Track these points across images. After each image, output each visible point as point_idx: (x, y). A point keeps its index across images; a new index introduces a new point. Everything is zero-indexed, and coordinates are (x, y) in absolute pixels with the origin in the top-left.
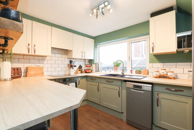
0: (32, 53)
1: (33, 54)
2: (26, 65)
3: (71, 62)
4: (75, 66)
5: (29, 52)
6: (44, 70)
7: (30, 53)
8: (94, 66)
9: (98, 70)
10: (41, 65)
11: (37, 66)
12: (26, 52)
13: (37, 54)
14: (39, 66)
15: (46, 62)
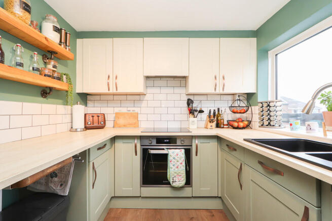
0: (113, 90)
1: (115, 91)
2: (117, 110)
3: (190, 102)
4: (201, 111)
5: (109, 90)
6: (140, 117)
7: (111, 91)
8: (256, 109)
9: (266, 123)
10: (137, 110)
11: (130, 111)
12: (105, 91)
13: (120, 90)
14: (133, 111)
15: (144, 104)
